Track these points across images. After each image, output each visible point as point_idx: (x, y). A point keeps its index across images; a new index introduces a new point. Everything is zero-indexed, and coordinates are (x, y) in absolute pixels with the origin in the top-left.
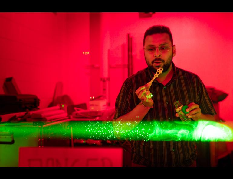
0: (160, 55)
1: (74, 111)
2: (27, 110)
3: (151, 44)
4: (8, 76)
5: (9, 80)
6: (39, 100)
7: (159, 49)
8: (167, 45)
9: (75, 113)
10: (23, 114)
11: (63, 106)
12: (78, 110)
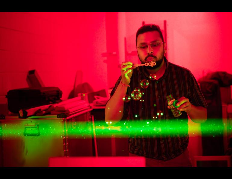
0: (152, 52)
1: (95, 99)
2: (51, 102)
3: (143, 41)
4: (31, 69)
5: (32, 72)
6: (61, 92)
7: (151, 46)
8: (158, 42)
9: (96, 101)
10: (47, 106)
11: (84, 95)
12: (98, 98)
